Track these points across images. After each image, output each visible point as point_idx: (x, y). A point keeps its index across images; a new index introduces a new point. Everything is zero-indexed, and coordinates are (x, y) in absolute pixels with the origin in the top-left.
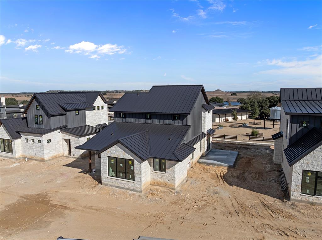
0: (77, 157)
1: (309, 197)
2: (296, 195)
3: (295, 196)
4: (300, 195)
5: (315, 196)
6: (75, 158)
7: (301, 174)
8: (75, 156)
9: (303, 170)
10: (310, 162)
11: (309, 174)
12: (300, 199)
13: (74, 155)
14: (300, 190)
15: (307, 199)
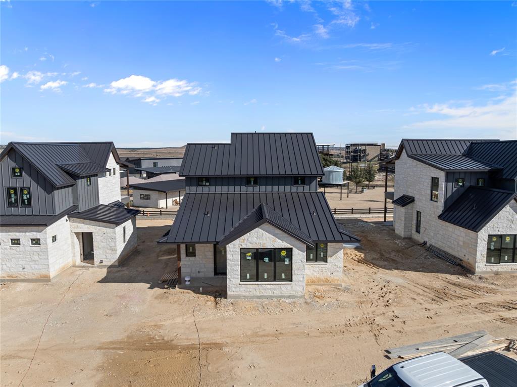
0: (110, 264)
1: (495, 266)
2: (481, 266)
3: (480, 268)
4: (486, 265)
5: (501, 264)
6: (104, 266)
7: (487, 240)
8: (104, 263)
9: (489, 235)
10: (496, 225)
11: (494, 239)
12: (485, 270)
13: (101, 262)
14: (485, 259)
15: (492, 269)
